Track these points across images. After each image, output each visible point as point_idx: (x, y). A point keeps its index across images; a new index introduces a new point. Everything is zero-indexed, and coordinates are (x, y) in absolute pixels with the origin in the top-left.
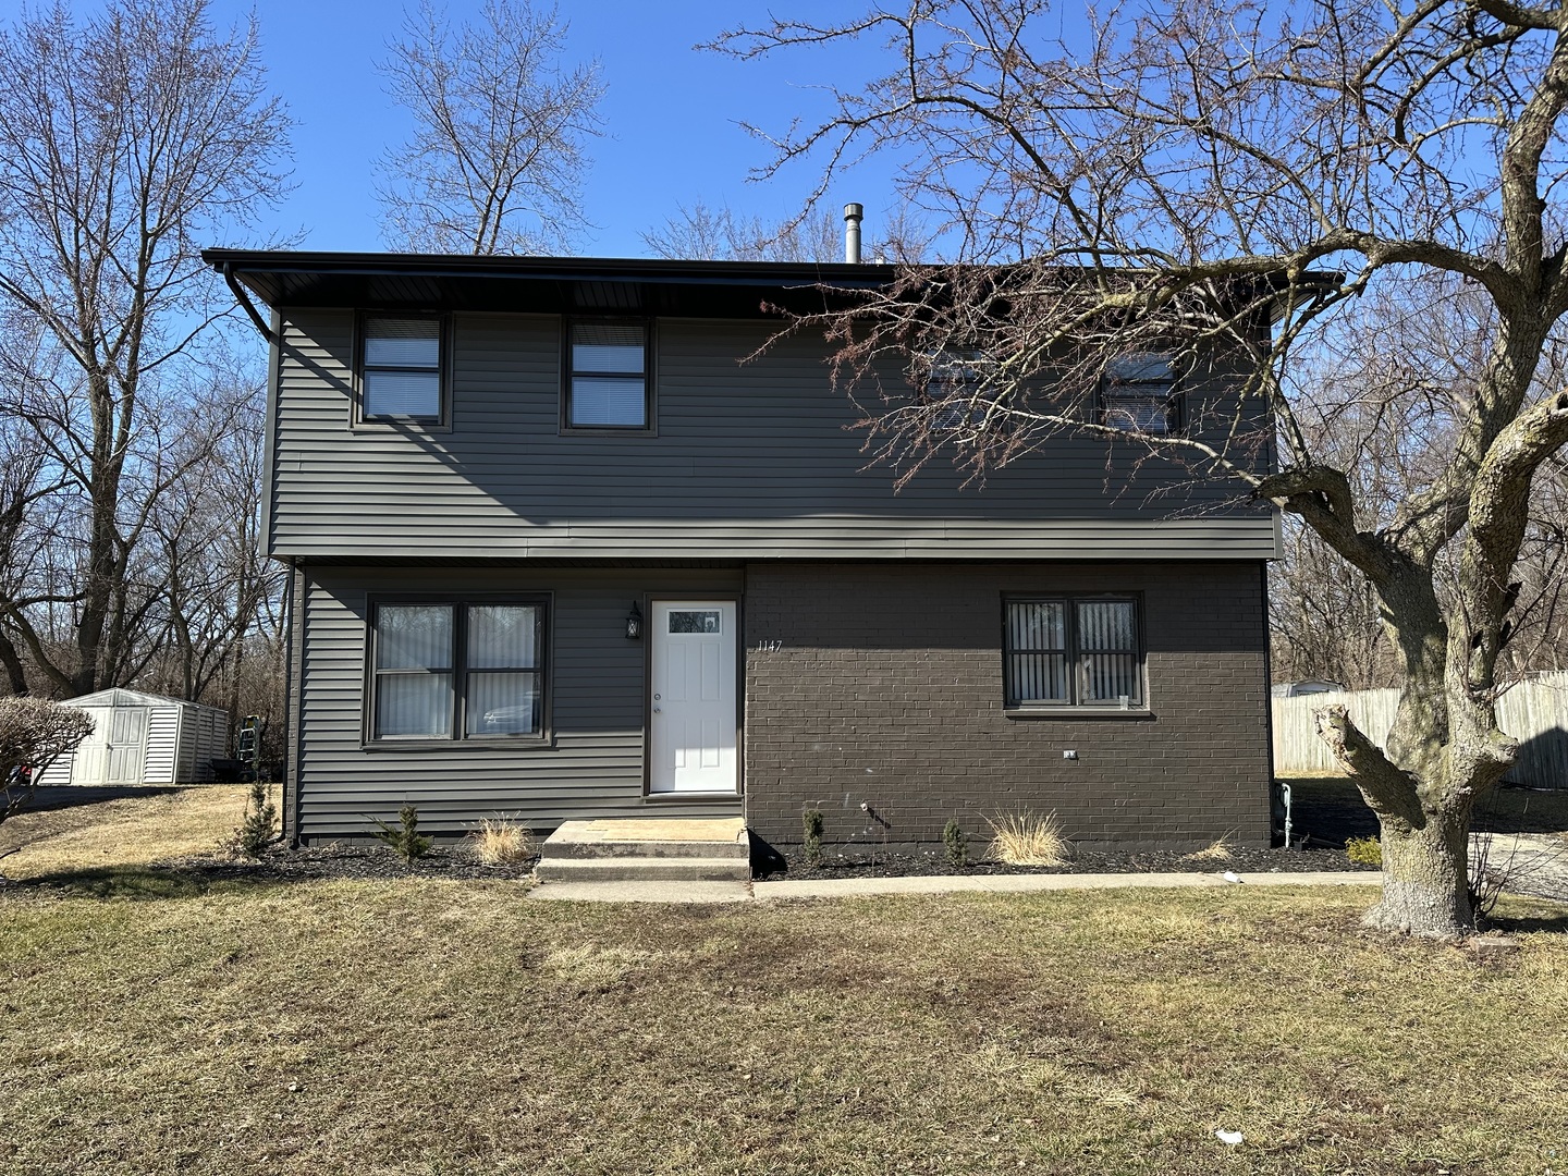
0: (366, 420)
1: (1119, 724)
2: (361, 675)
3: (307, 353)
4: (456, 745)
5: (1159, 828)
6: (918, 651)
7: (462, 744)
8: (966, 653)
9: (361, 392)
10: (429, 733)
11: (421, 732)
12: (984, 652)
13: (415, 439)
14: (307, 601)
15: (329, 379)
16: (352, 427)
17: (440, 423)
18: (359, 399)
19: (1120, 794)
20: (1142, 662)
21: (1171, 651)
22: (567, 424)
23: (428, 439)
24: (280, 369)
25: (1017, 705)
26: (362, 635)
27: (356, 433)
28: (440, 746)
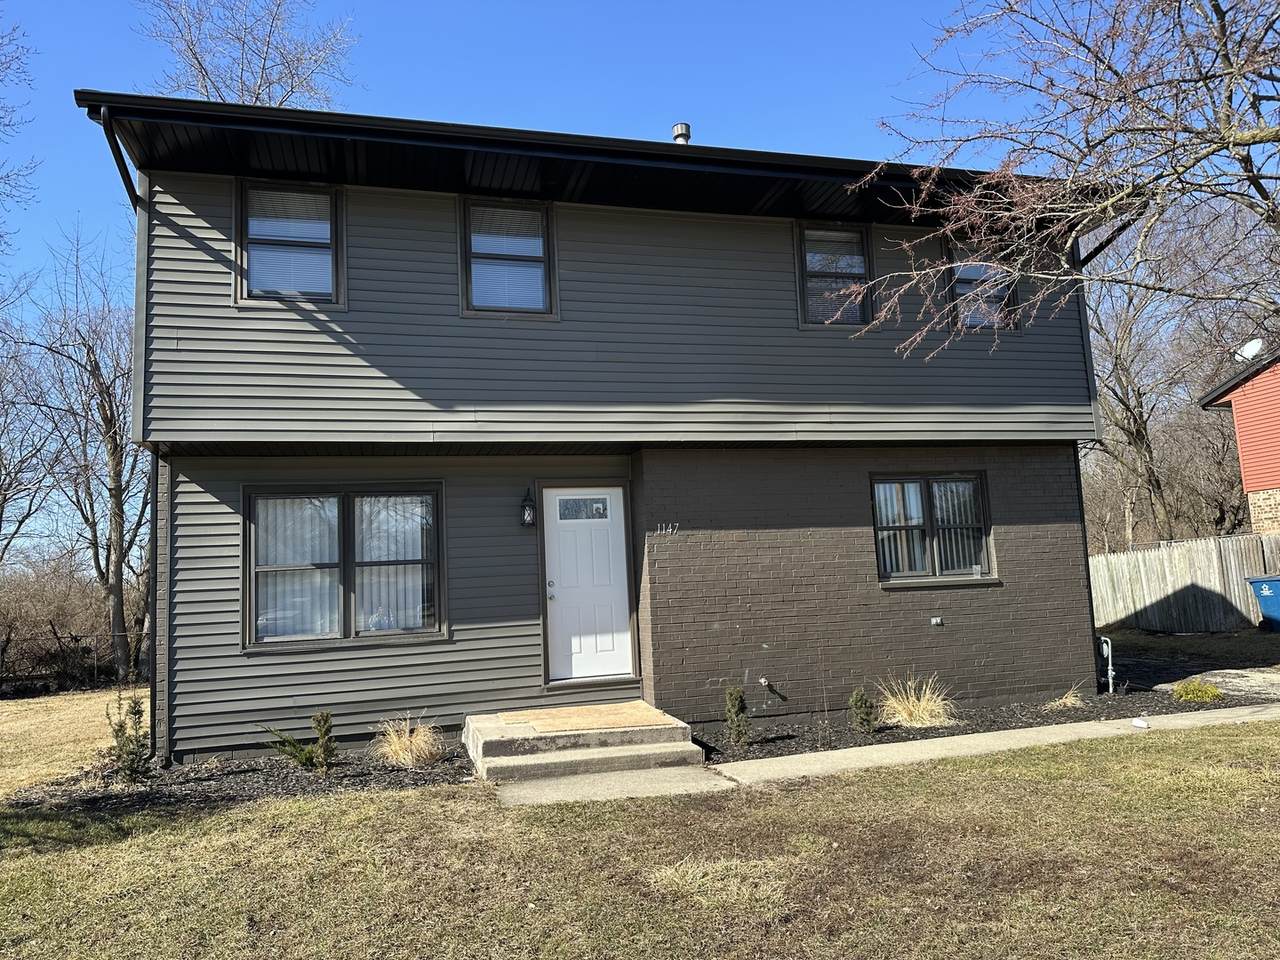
0: (251, 296)
1: (975, 591)
2: (238, 573)
3: (181, 222)
4: (346, 643)
5: (1011, 683)
6: (802, 530)
7: (353, 642)
8: (844, 531)
9: (245, 266)
10: (312, 631)
11: (303, 632)
12: (858, 530)
13: (307, 316)
14: (173, 495)
15: (209, 250)
16: (236, 302)
17: (334, 301)
18: (243, 273)
19: (980, 655)
20: (988, 534)
21: (1011, 524)
22: (469, 306)
23: (322, 317)
24: (151, 238)
25: (888, 578)
26: (239, 530)
27: (241, 309)
28: (327, 646)
